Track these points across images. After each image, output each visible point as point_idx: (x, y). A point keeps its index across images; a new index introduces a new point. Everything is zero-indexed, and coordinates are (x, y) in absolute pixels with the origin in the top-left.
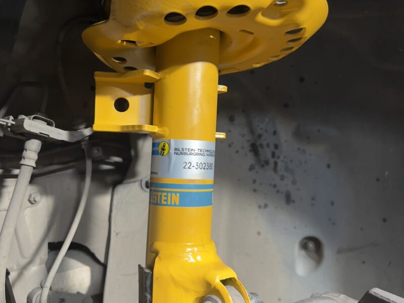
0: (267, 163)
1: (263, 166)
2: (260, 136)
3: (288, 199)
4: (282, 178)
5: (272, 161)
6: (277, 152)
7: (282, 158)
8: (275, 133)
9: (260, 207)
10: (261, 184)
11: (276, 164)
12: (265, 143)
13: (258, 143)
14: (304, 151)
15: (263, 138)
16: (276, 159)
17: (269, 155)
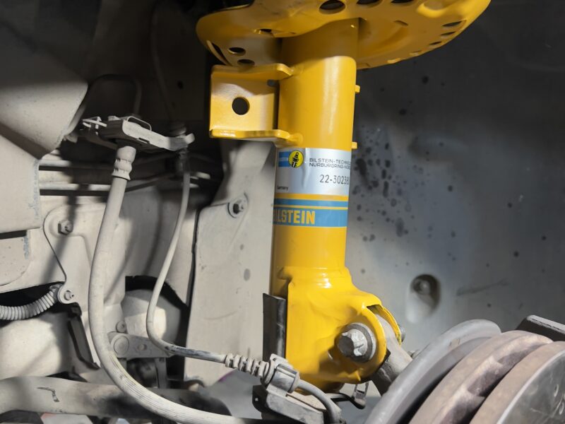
0: (376, 184)
1: (370, 188)
2: (369, 150)
3: (400, 229)
4: (394, 203)
5: (381, 182)
6: (388, 171)
7: (394, 178)
8: (387, 146)
9: (365, 239)
10: (367, 211)
11: (386, 185)
12: (374, 159)
13: (366, 160)
14: (421, 169)
15: (373, 152)
16: (386, 180)
17: (379, 175)
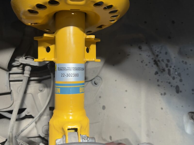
0: (164, 70)
1: (162, 72)
2: (157, 56)
4: (174, 78)
5: (166, 69)
6: (169, 64)
7: (173, 67)
8: (166, 53)
9: (162, 94)
10: (162, 82)
11: (169, 70)
12: (160, 59)
13: (157, 60)
14: (186, 63)
15: (159, 57)
16: (169, 68)
17: (164, 66)
